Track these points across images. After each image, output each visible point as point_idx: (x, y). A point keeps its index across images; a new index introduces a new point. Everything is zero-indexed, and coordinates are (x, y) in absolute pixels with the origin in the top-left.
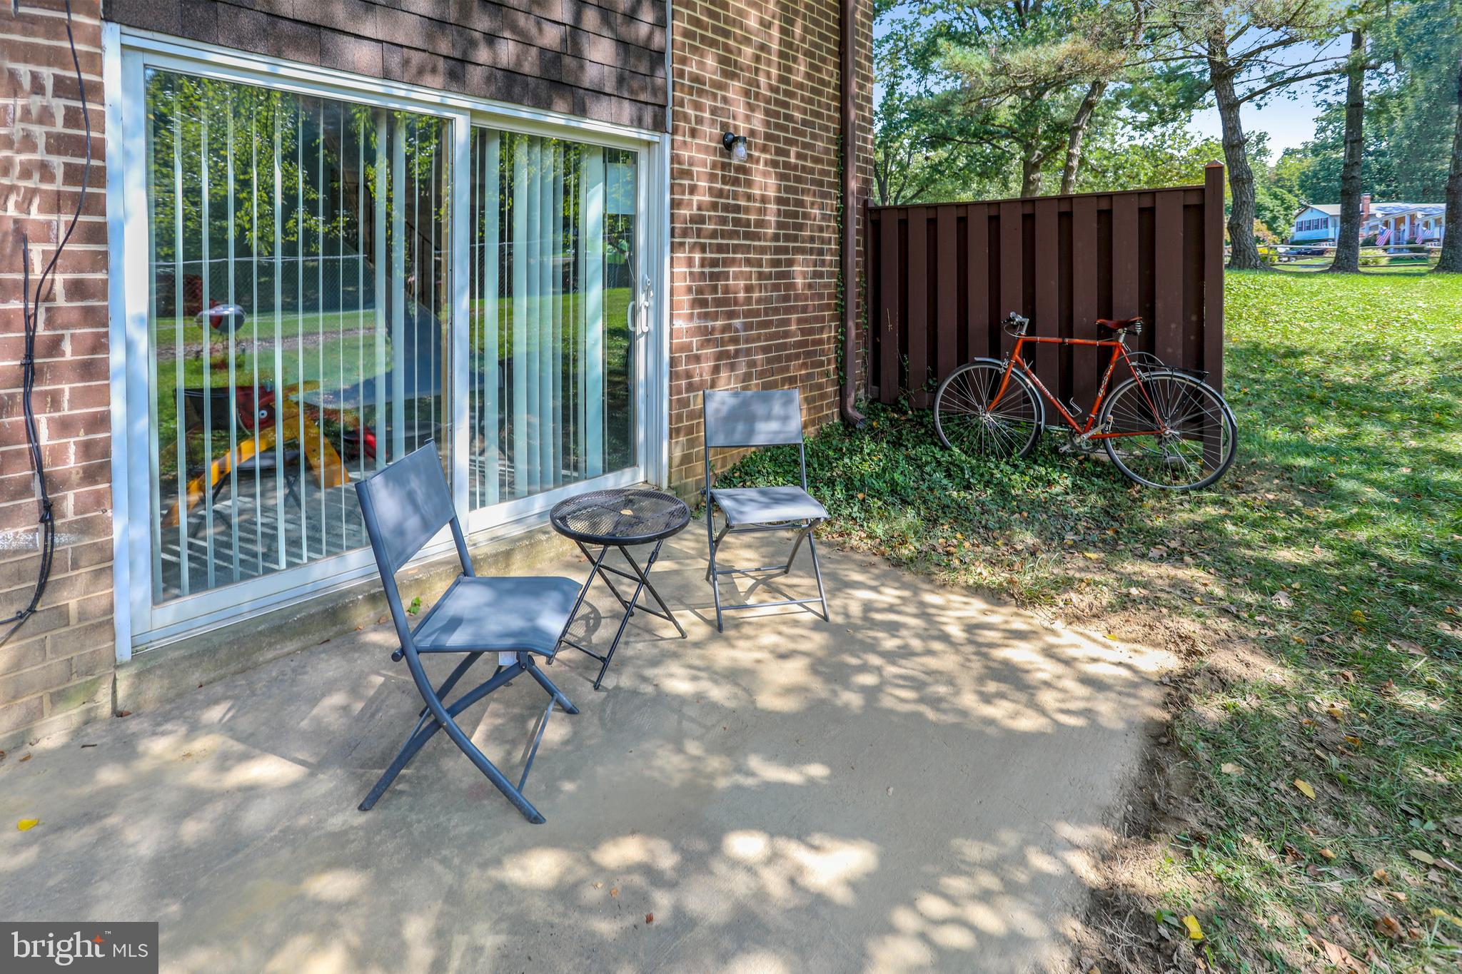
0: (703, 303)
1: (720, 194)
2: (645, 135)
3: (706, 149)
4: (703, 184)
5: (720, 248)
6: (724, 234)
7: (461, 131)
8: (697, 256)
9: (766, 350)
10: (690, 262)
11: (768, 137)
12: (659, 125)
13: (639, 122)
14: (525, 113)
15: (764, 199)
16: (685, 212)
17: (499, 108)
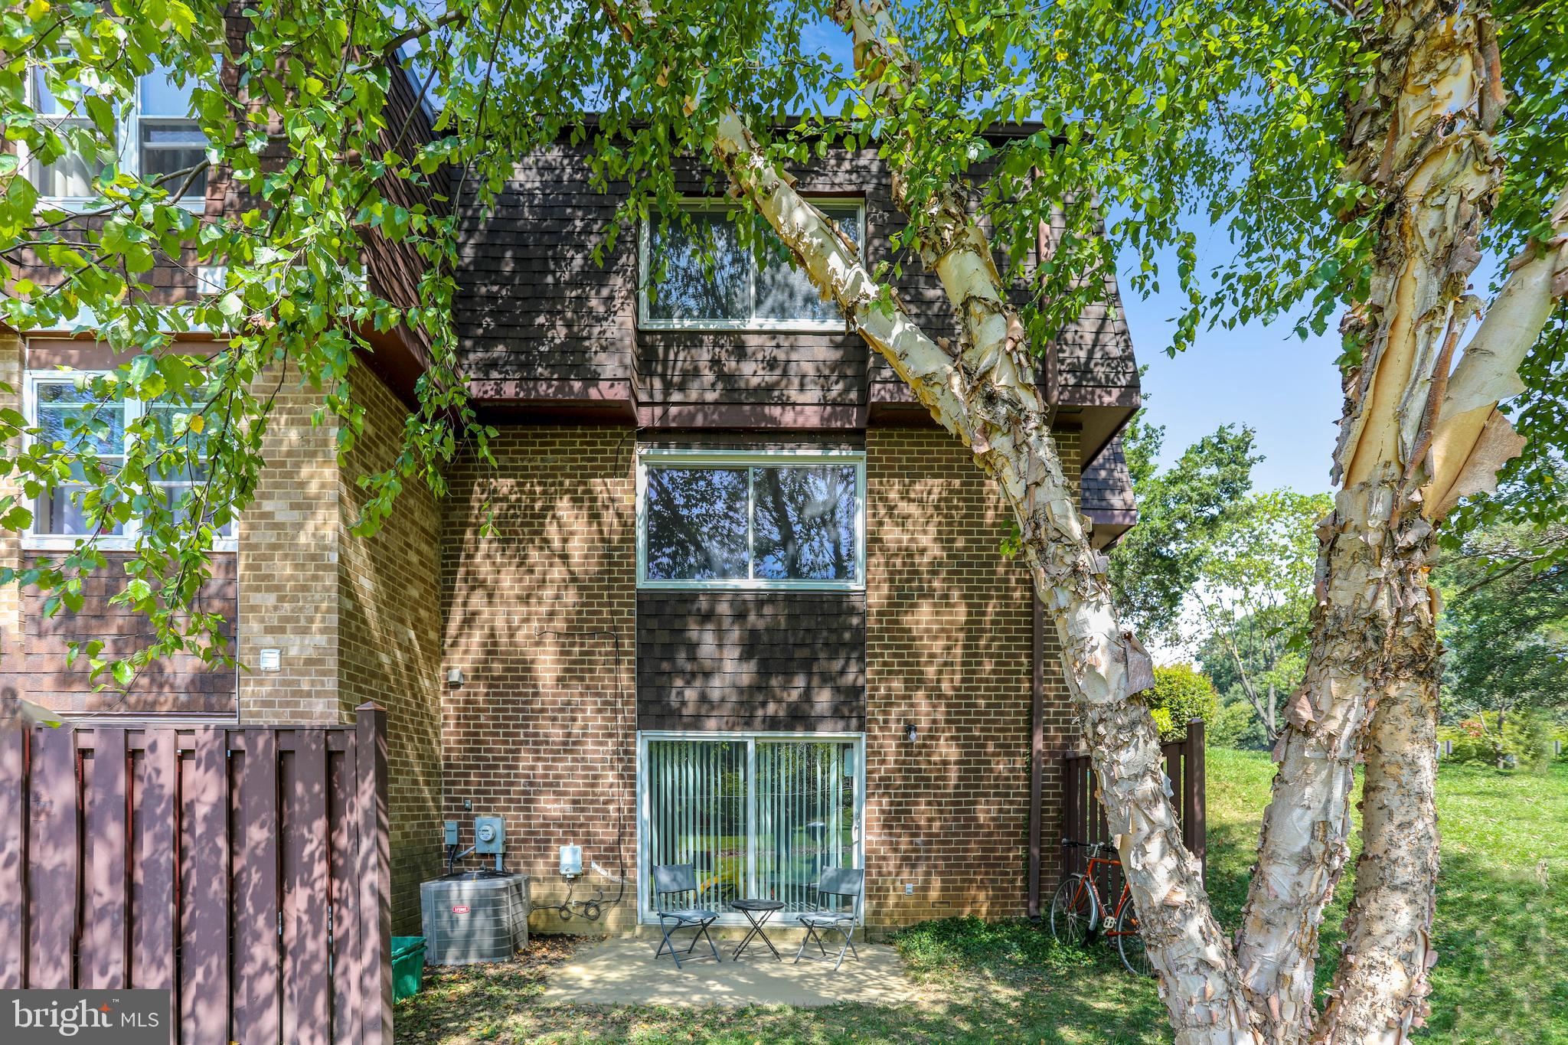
0: (891, 827)
1: (904, 762)
2: (854, 735)
3: (894, 737)
4: (891, 758)
5: (905, 795)
6: (906, 787)
7: (751, 747)
8: (885, 800)
9: (945, 859)
10: (880, 804)
11: (947, 721)
12: (861, 728)
13: (847, 729)
14: (781, 734)
15: (945, 763)
16: (876, 776)
17: (767, 734)
